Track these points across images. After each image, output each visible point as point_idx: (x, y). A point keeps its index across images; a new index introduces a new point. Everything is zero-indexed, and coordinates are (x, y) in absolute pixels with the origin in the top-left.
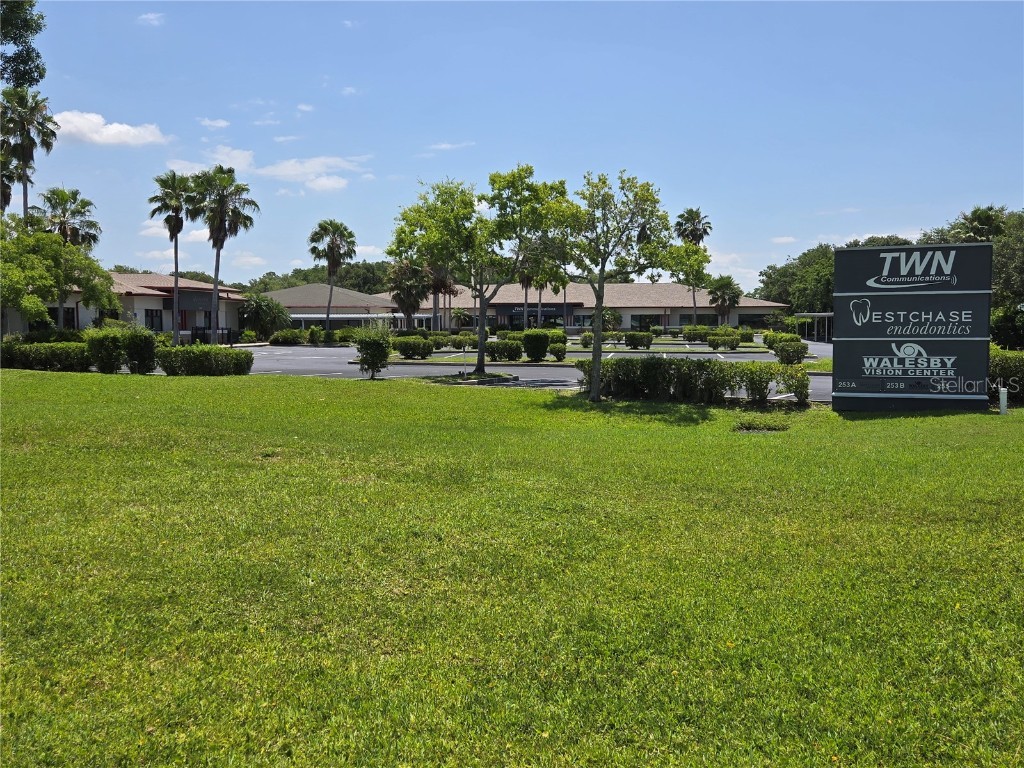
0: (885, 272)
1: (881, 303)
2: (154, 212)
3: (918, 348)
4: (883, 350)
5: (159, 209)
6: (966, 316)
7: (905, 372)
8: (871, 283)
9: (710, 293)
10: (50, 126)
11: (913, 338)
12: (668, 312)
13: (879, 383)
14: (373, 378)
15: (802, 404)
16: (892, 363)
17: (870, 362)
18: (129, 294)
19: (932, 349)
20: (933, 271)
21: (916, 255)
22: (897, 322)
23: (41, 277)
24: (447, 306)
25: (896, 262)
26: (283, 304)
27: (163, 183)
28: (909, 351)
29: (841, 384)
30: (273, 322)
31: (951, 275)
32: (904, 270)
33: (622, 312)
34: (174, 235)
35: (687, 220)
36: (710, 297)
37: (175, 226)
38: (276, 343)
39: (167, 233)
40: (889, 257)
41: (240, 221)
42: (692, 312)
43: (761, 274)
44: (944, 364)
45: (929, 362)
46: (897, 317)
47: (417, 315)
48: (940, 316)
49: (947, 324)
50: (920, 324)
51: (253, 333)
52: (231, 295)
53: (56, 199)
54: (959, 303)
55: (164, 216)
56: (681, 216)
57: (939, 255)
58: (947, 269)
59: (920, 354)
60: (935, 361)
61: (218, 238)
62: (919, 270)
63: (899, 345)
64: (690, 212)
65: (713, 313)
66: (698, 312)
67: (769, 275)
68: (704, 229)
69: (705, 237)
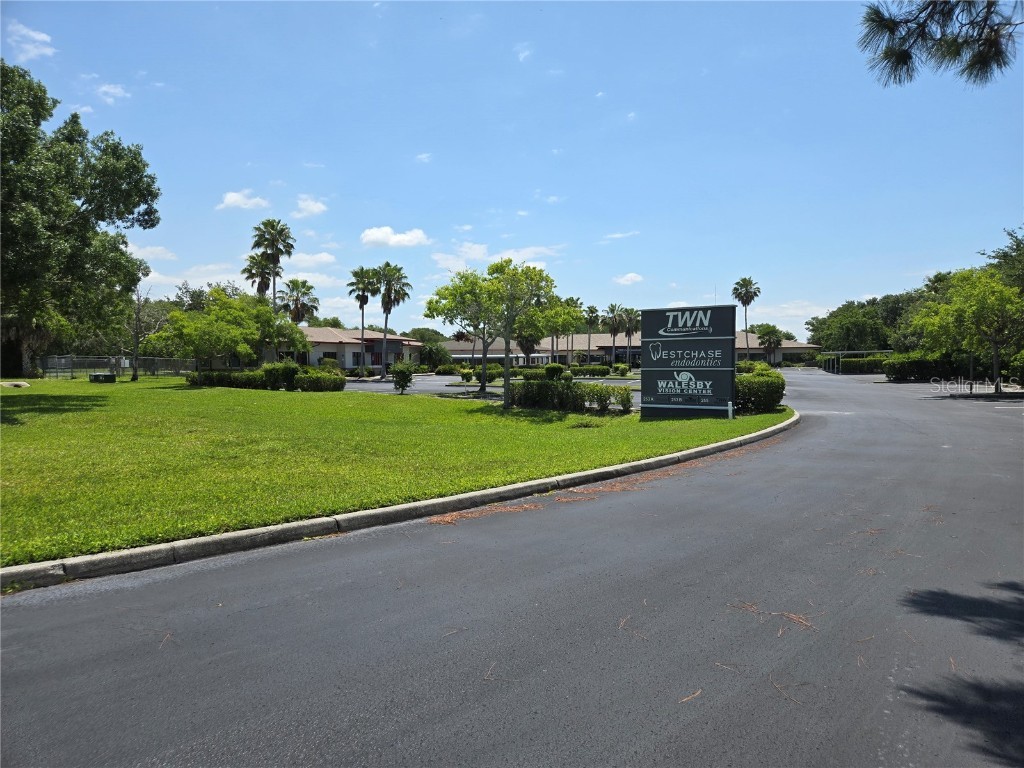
0: (669, 325)
1: (667, 346)
2: (351, 292)
3: (689, 374)
4: (669, 376)
5: (353, 290)
6: (717, 353)
7: (682, 390)
8: (661, 332)
9: (759, 338)
10: (290, 241)
11: (686, 369)
13: (667, 398)
14: (402, 394)
15: (626, 411)
16: (674, 384)
17: (662, 384)
18: (341, 343)
19: (699, 375)
20: (698, 324)
21: (687, 314)
22: (677, 358)
23: (252, 333)
24: (570, 348)
25: (676, 317)
26: (448, 348)
27: (355, 274)
28: (684, 377)
29: (646, 399)
30: (440, 360)
31: (708, 327)
32: (681, 324)
34: (361, 307)
35: (742, 286)
36: (760, 341)
37: (363, 300)
38: (438, 373)
39: (358, 304)
40: (671, 314)
41: (402, 296)
42: (746, 352)
43: (807, 323)
44: (705, 386)
45: (696, 384)
46: (677, 354)
47: (533, 355)
48: (703, 354)
49: (706, 359)
50: (691, 359)
51: (426, 367)
52: (411, 343)
53: (294, 285)
54: (713, 345)
55: (355, 294)
56: (737, 283)
57: (701, 313)
58: (706, 323)
59: (691, 379)
60: (700, 384)
61: (387, 309)
62: (689, 324)
63: (679, 373)
64: (744, 280)
65: (761, 352)
66: (751, 352)
67: (812, 325)
68: (755, 293)
69: (755, 298)
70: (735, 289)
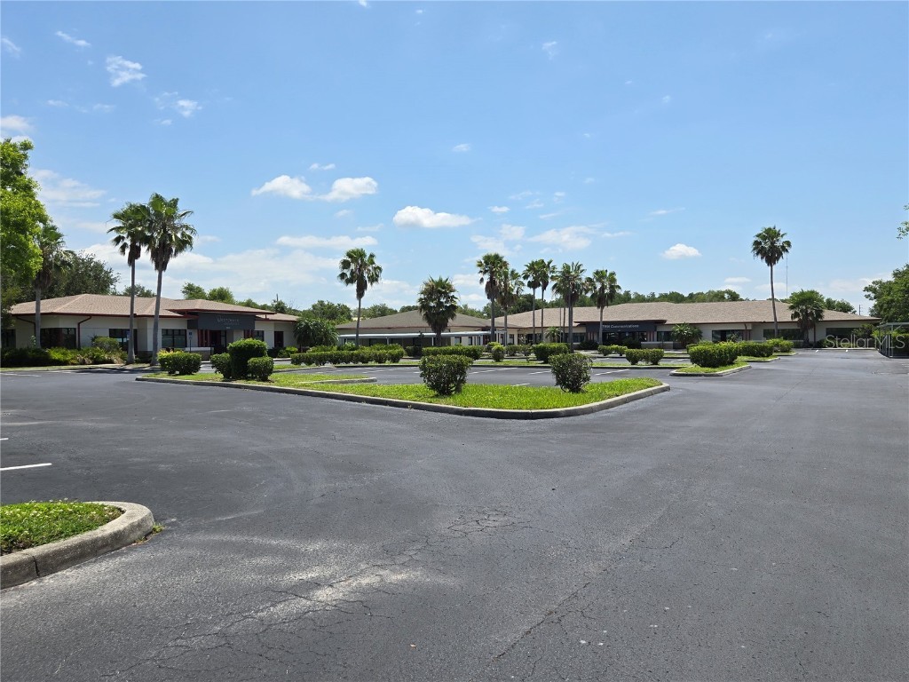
9: (792, 308)
12: (749, 328)
33: (702, 328)
35: (764, 238)
36: (792, 312)
42: (773, 327)
51: (294, 349)
52: (269, 316)
56: (759, 235)
64: (768, 231)
65: (795, 327)
66: (780, 327)
67: (874, 291)
68: (783, 247)
69: (784, 254)
70: (756, 243)
